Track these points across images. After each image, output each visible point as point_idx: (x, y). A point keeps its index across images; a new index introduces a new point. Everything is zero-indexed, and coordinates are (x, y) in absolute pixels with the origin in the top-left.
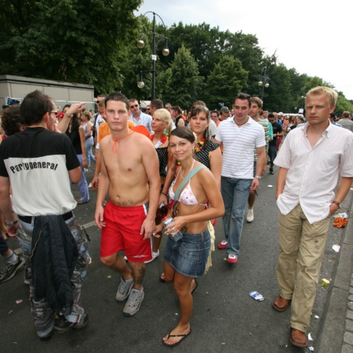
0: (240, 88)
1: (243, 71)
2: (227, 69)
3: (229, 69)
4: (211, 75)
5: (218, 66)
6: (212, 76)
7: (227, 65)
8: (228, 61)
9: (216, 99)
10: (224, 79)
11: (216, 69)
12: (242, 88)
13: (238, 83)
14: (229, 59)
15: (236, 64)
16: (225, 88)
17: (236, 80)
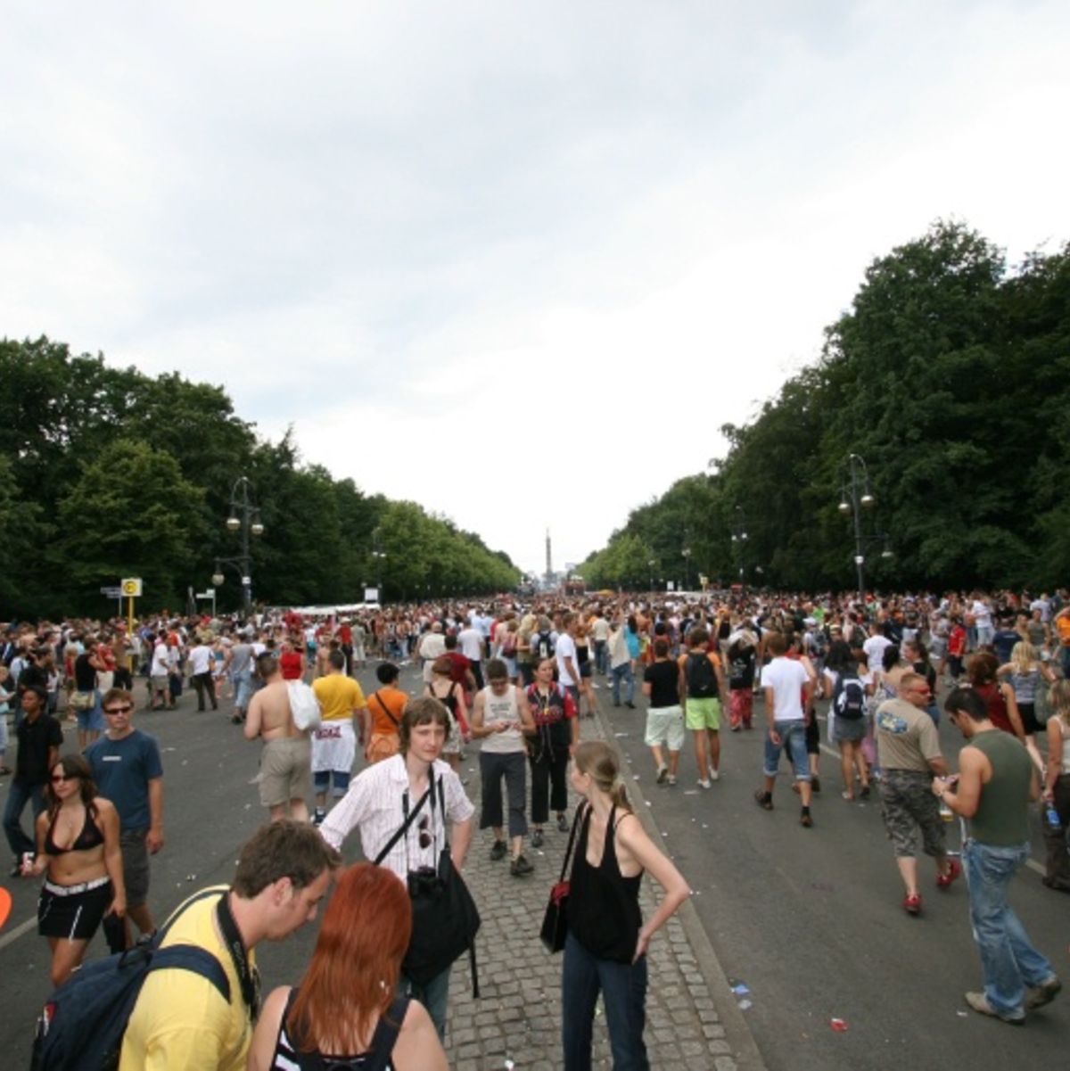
0: (180, 537)
1: (184, 486)
2: (129, 479)
3: (136, 478)
4: (71, 498)
5: (95, 469)
6: (74, 501)
7: (128, 468)
8: (131, 456)
9: (96, 576)
10: (118, 510)
11: (88, 477)
12: (186, 535)
13: (171, 521)
14: (135, 449)
15: (158, 465)
16: (126, 539)
17: (164, 513)
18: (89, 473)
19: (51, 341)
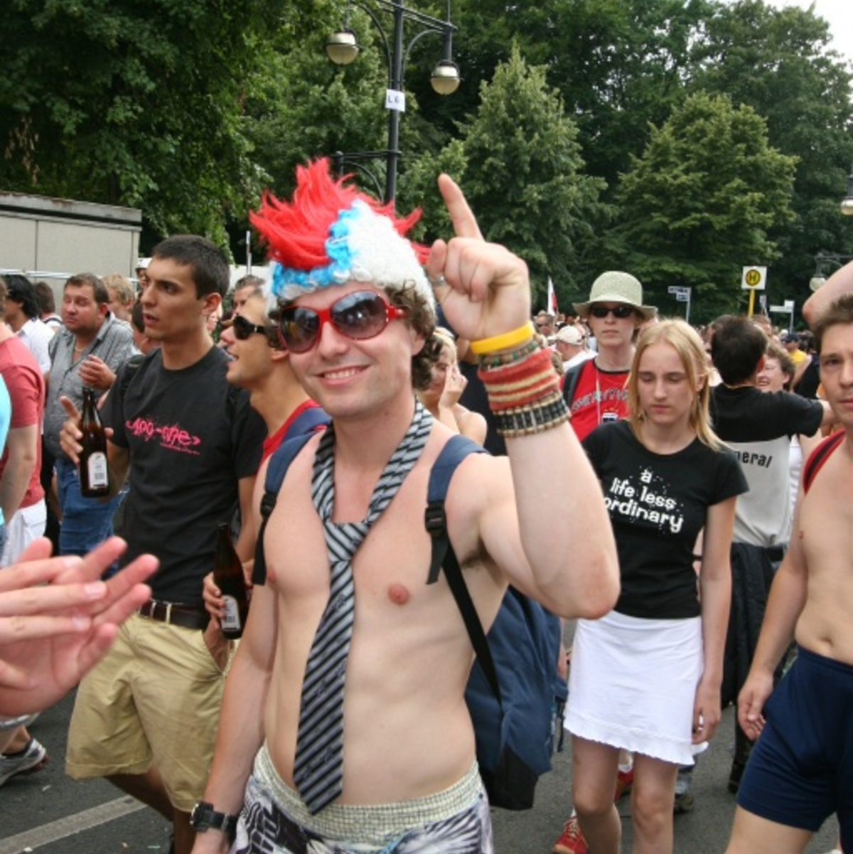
1: (770, 155)
2: (703, 146)
3: (712, 146)
5: (664, 134)
6: (639, 176)
7: (703, 132)
8: (707, 116)
10: (690, 187)
11: (657, 146)
13: (753, 203)
14: (713, 107)
15: (740, 127)
16: (697, 223)
17: (745, 192)
18: (660, 140)
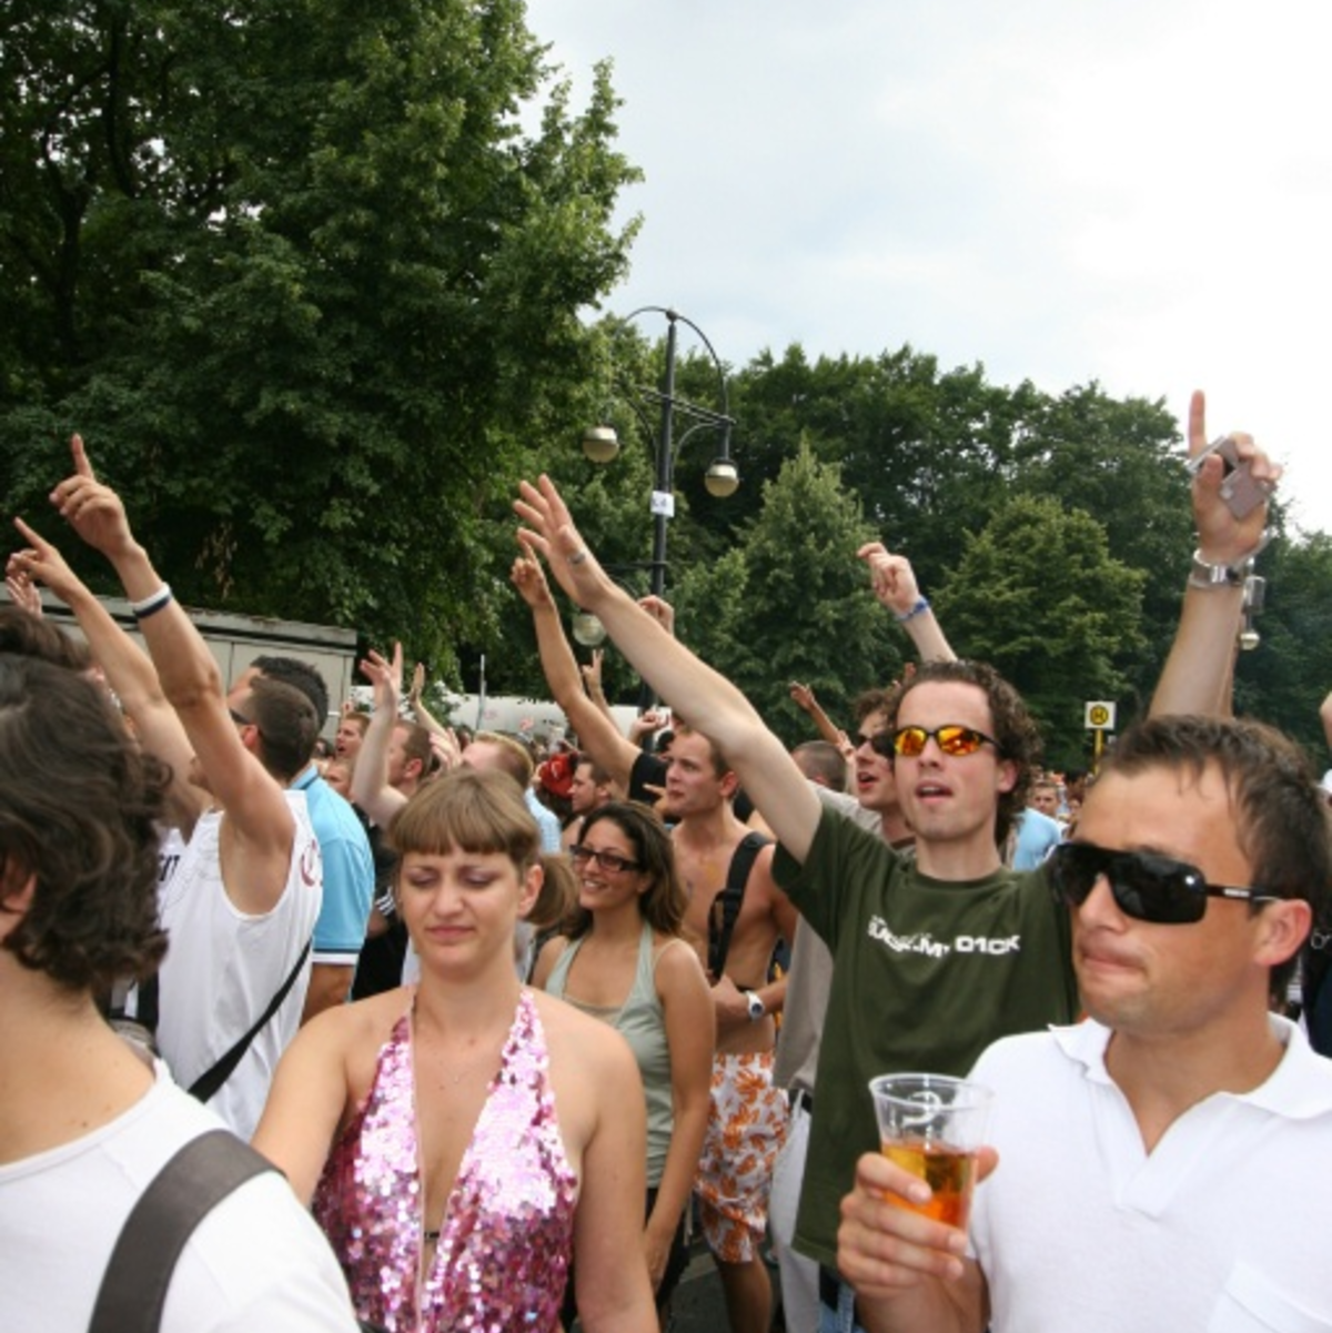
0: (1106, 652)
1: (1112, 568)
2: (1031, 557)
3: (1042, 556)
4: (950, 587)
5: (983, 543)
6: (955, 591)
7: (1030, 541)
8: (1034, 522)
10: (1016, 606)
11: (976, 556)
13: (1094, 624)
14: (1040, 511)
15: (1074, 534)
16: (1027, 649)
17: (1083, 611)
18: (978, 550)
19: (914, 353)
